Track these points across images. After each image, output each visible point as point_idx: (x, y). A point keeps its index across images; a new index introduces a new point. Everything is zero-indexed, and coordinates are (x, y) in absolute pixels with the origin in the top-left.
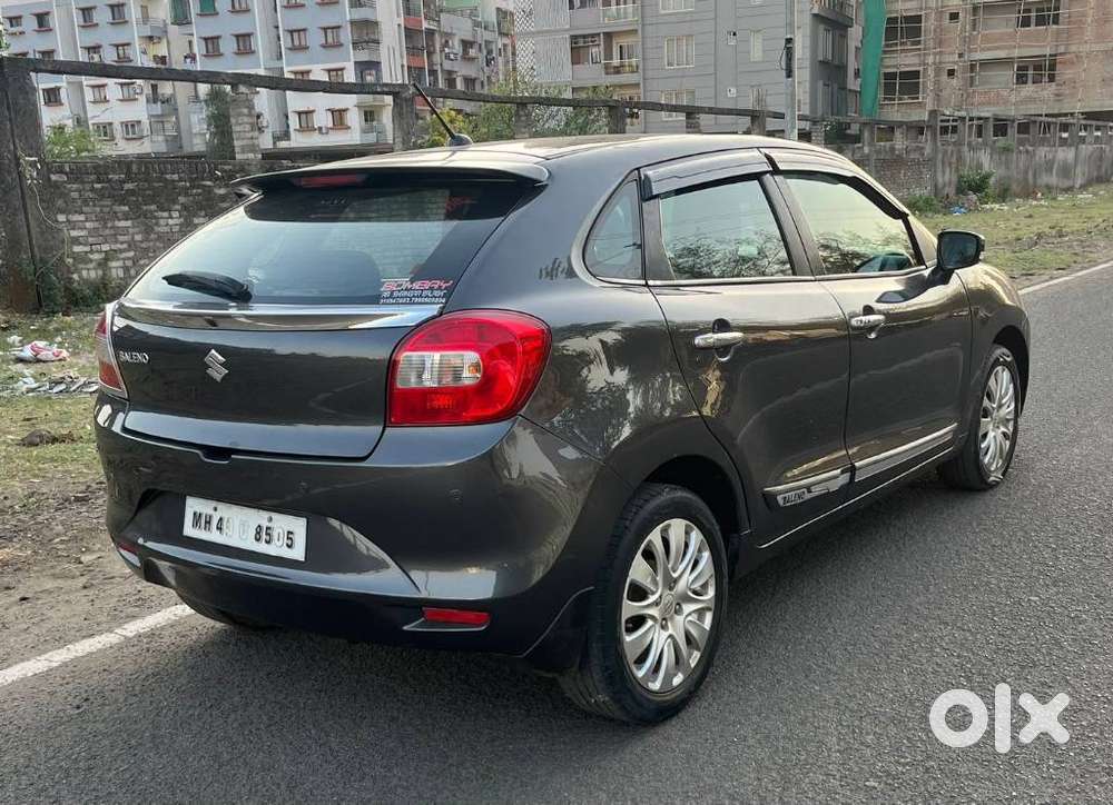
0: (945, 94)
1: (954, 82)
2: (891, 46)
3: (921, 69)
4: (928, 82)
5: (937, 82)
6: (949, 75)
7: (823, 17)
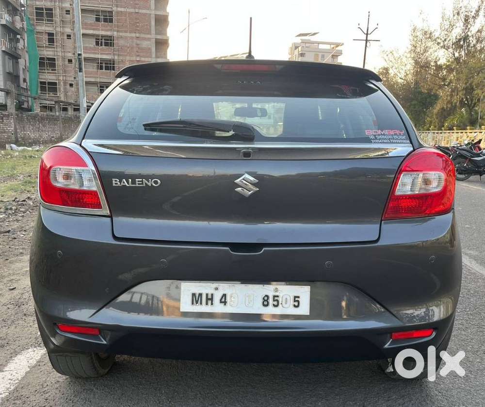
0: (69, 94)
1: (73, 89)
2: (42, 69)
3: (57, 82)
4: (61, 87)
5: (65, 89)
6: (70, 86)
7: (7, 52)
